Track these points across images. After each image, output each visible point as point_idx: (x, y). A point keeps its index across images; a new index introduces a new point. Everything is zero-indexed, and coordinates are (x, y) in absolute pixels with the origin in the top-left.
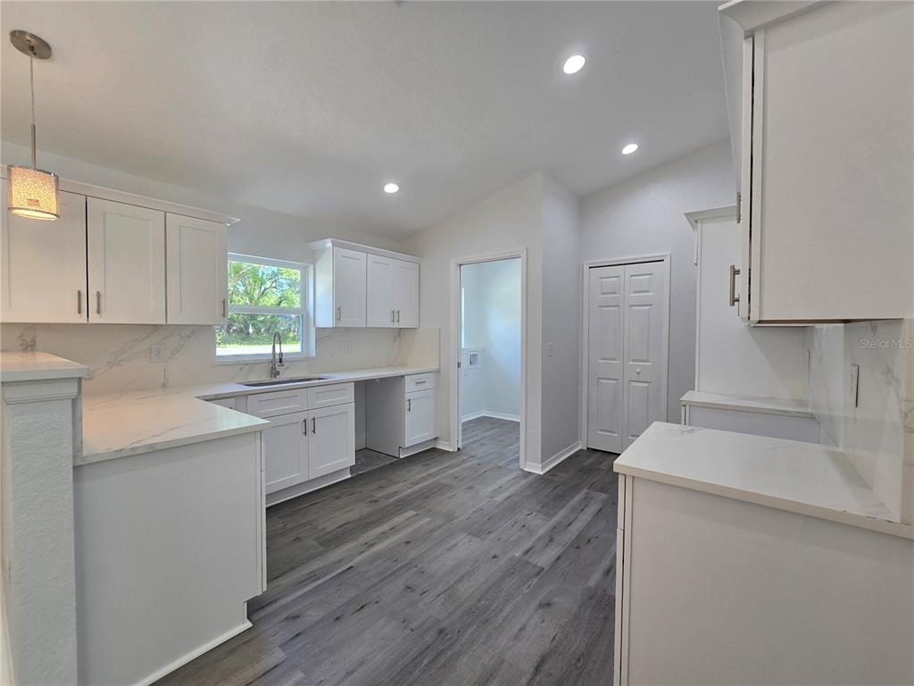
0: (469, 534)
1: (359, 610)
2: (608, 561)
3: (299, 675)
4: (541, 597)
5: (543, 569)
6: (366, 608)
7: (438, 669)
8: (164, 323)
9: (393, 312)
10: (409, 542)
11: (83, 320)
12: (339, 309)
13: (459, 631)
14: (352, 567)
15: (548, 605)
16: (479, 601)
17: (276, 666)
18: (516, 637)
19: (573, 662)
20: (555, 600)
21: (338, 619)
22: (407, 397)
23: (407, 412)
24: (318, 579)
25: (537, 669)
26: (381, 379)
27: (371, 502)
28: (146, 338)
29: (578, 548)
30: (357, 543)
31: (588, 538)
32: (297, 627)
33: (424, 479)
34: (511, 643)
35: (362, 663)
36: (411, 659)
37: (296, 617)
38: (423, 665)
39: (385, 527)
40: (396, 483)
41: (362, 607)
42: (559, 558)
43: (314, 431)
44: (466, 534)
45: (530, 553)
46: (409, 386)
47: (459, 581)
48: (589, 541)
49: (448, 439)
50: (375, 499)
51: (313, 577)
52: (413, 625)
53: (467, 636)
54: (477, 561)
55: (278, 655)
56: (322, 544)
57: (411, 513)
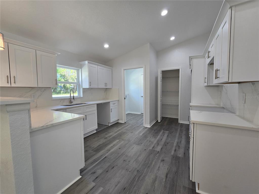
0: (136, 144)
1: (113, 168)
2: (174, 148)
3: (101, 189)
4: (161, 158)
5: (159, 152)
6: (114, 168)
7: (141, 181)
8: (37, 86)
9: (105, 83)
10: (120, 148)
11: (9, 85)
12: (90, 82)
13: (143, 170)
14: (106, 157)
15: (163, 160)
16: (145, 162)
17: (93, 187)
18: (158, 170)
19: (175, 174)
20: (165, 159)
21: (107, 171)
22: (111, 108)
23: (111, 112)
24: (97, 161)
25: (166, 177)
26: (103, 103)
27: (105, 138)
28: (29, 92)
29: (166, 145)
30: (105, 150)
31: (167, 143)
32: (96, 175)
33: (118, 131)
34: (157, 171)
35: (119, 182)
36: (132, 179)
37: (94, 173)
38: (136, 180)
39: (112, 145)
40: (110, 133)
41: (113, 167)
42: (162, 148)
43: (86, 119)
44: (135, 145)
45: (154, 148)
46: (111, 105)
47: (138, 157)
48: (168, 143)
49: (122, 120)
50: (106, 137)
51: (95, 161)
52: (130, 170)
53: (145, 171)
54: (141, 151)
55: (93, 184)
56: (95, 151)
57: (118, 141)
